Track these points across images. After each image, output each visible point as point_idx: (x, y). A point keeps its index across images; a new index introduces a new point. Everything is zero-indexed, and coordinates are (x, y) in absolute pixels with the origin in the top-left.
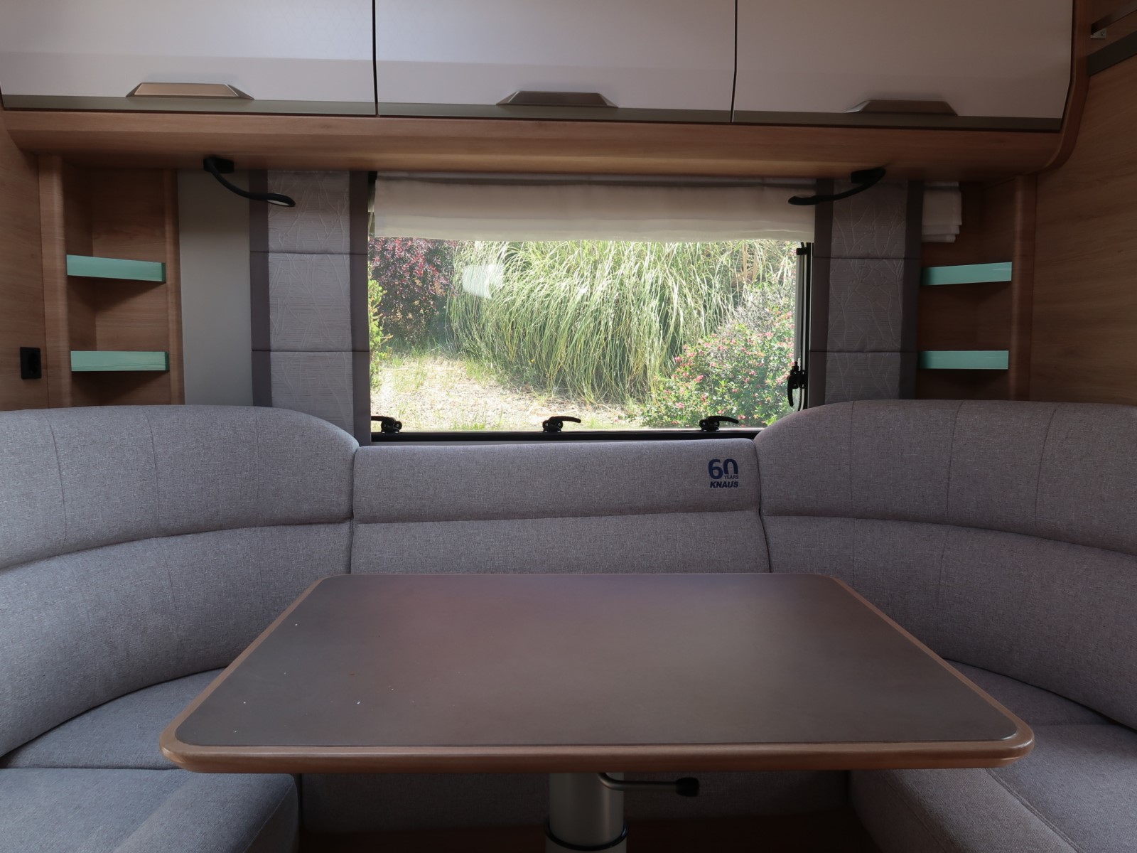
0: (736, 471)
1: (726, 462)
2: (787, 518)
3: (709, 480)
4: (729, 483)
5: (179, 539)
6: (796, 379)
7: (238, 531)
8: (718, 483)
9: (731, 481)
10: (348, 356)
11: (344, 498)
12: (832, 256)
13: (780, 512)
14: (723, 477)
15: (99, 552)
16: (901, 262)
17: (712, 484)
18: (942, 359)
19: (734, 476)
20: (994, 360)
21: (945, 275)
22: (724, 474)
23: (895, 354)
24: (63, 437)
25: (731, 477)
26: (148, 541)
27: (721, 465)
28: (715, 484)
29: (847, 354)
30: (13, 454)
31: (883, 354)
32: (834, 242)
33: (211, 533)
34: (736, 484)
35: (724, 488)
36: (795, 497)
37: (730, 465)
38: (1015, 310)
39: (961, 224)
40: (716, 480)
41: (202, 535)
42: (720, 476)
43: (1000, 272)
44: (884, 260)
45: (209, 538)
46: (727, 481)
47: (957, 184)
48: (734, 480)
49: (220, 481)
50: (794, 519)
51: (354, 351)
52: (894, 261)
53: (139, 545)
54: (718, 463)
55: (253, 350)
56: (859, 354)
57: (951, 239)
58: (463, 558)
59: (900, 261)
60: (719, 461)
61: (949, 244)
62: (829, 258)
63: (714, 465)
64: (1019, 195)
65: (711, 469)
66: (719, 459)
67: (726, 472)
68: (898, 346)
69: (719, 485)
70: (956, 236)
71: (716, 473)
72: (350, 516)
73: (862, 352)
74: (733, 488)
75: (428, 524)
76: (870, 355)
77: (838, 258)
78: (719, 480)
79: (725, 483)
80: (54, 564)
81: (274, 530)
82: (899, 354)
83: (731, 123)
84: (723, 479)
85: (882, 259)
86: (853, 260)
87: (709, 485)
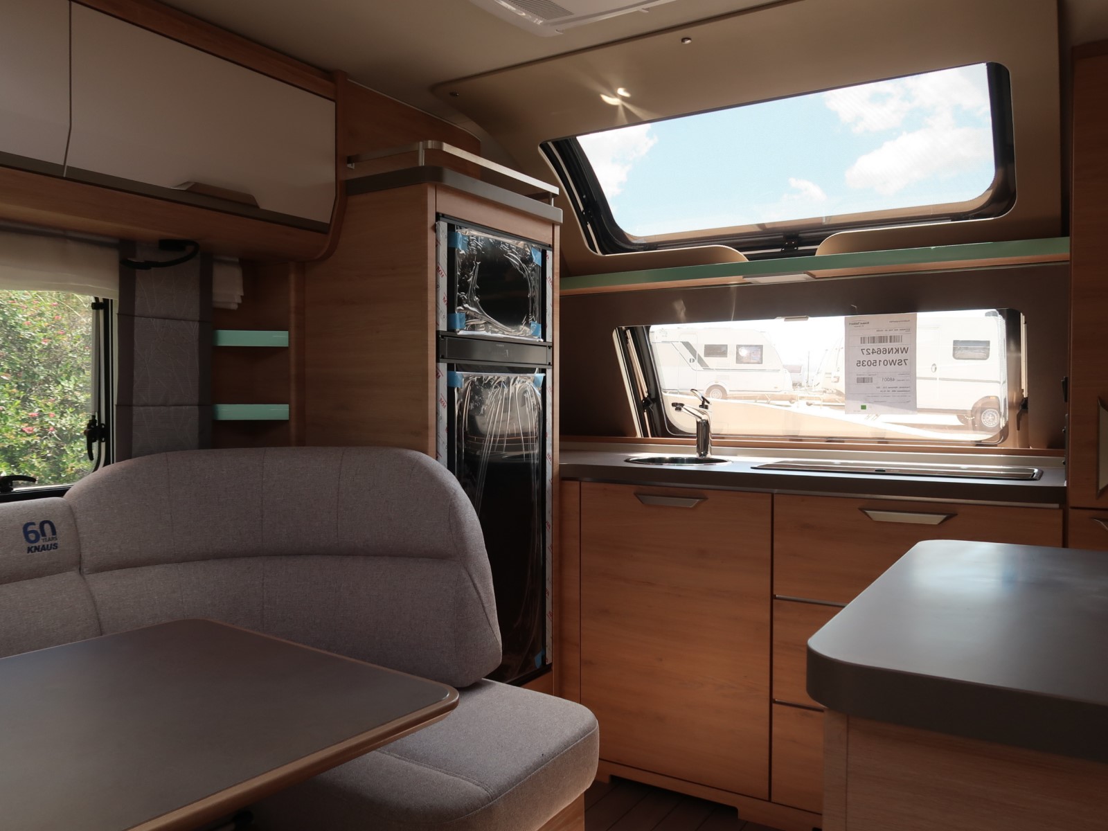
0: (54, 532)
1: (42, 524)
2: (109, 572)
3: (26, 545)
4: (48, 545)
6: (95, 432)
8: (35, 547)
9: (49, 543)
12: (136, 314)
13: (100, 569)
14: (41, 541)
16: (197, 325)
17: (29, 550)
18: (229, 412)
19: (53, 538)
20: (279, 411)
21: (230, 338)
22: (41, 538)
23: (194, 407)
25: (49, 540)
27: (36, 528)
28: (33, 549)
29: (151, 408)
31: (184, 407)
32: (138, 302)
34: (55, 546)
35: (44, 551)
36: (118, 550)
37: (47, 527)
38: (293, 371)
39: (242, 294)
40: (33, 545)
42: (37, 540)
43: (278, 338)
44: (183, 322)
46: (46, 543)
47: (237, 260)
48: (53, 542)
50: (117, 572)
52: (191, 322)
54: (33, 526)
56: (163, 408)
57: (234, 307)
59: (196, 323)
60: (33, 524)
61: (233, 311)
62: (133, 316)
63: (30, 529)
64: (292, 277)
65: (26, 533)
66: (34, 521)
67: (44, 534)
68: (196, 400)
69: (37, 549)
70: (239, 304)
71: (32, 536)
73: (165, 406)
74: (52, 550)
76: (172, 408)
77: (143, 317)
78: (37, 544)
79: (43, 546)
82: (197, 407)
83: (63, 178)
84: (40, 543)
85: (181, 320)
86: (154, 319)
87: (26, 551)
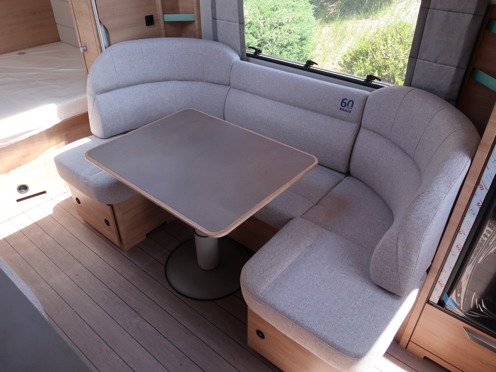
0: (352, 106)
1: (349, 101)
3: (340, 106)
5: (181, 82)
7: (198, 82)
9: (348, 109)
10: (238, 24)
11: (228, 78)
12: (430, 8)
14: (346, 107)
15: (157, 83)
17: (340, 109)
22: (347, 106)
23: (453, 68)
24: (145, 50)
25: (349, 108)
26: (172, 81)
27: (347, 102)
28: (342, 109)
29: (427, 63)
30: (129, 55)
31: (447, 67)
32: (433, 0)
33: (190, 82)
34: (350, 112)
37: (351, 103)
40: (342, 108)
41: (188, 82)
42: (345, 106)
44: (460, 14)
45: (189, 83)
48: (350, 110)
49: (192, 66)
51: (240, 23)
52: (466, 15)
53: (169, 82)
54: (346, 100)
55: (213, 18)
56: (434, 63)
58: (253, 109)
59: (471, 15)
60: (347, 100)
63: (345, 101)
65: (342, 102)
66: (347, 98)
67: (348, 105)
68: (456, 64)
69: (343, 110)
71: (344, 104)
72: (229, 85)
73: (436, 63)
74: (348, 113)
75: (248, 94)
76: (439, 65)
77: (434, 9)
78: (344, 108)
79: (346, 110)
80: (143, 86)
81: (208, 84)
82: (455, 68)
84: (345, 108)
85: (460, 12)
86: (441, 11)
87: (339, 109)
